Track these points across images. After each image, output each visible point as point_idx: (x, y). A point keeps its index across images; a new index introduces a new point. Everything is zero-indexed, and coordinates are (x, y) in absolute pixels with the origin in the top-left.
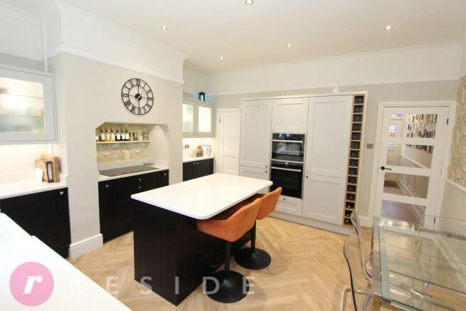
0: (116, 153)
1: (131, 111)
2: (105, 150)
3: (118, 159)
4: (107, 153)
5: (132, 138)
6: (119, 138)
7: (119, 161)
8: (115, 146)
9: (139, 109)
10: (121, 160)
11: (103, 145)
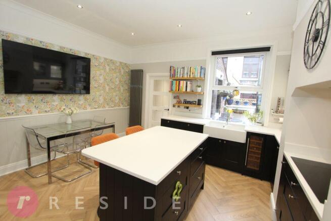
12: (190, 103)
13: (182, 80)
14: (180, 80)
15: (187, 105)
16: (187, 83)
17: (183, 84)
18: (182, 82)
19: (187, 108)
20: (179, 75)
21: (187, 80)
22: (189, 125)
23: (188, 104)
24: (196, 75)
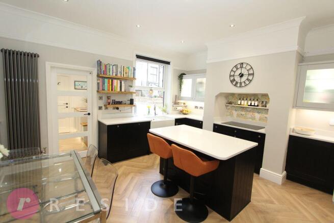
0: (250, 115)
1: (235, 85)
2: (242, 111)
3: (250, 118)
4: (243, 113)
5: (260, 105)
6: (249, 104)
7: (251, 120)
8: (249, 109)
9: (241, 83)
10: (252, 119)
11: (241, 107)
12: (120, 103)
13: (115, 79)
14: (112, 79)
15: (117, 106)
16: (121, 82)
17: (116, 83)
18: (115, 81)
19: (118, 108)
20: (111, 73)
21: (121, 79)
22: (118, 126)
23: (117, 104)
24: (130, 75)
